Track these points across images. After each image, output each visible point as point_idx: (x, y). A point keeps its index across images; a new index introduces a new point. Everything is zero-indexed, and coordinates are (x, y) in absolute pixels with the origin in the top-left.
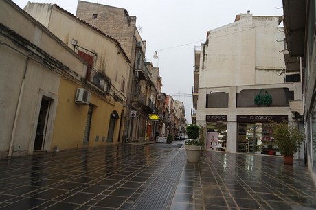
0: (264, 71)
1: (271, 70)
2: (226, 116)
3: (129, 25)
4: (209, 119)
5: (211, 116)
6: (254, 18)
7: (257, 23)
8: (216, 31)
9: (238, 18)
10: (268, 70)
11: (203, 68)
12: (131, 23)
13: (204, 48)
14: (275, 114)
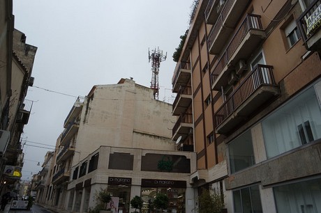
0: (140, 135)
1: (146, 134)
2: (131, 179)
3: (26, 54)
4: (112, 182)
5: (114, 178)
6: (137, 85)
7: (138, 90)
8: (102, 87)
9: (122, 81)
10: (143, 134)
11: (84, 121)
12: (29, 53)
13: (88, 101)
14: (176, 180)
